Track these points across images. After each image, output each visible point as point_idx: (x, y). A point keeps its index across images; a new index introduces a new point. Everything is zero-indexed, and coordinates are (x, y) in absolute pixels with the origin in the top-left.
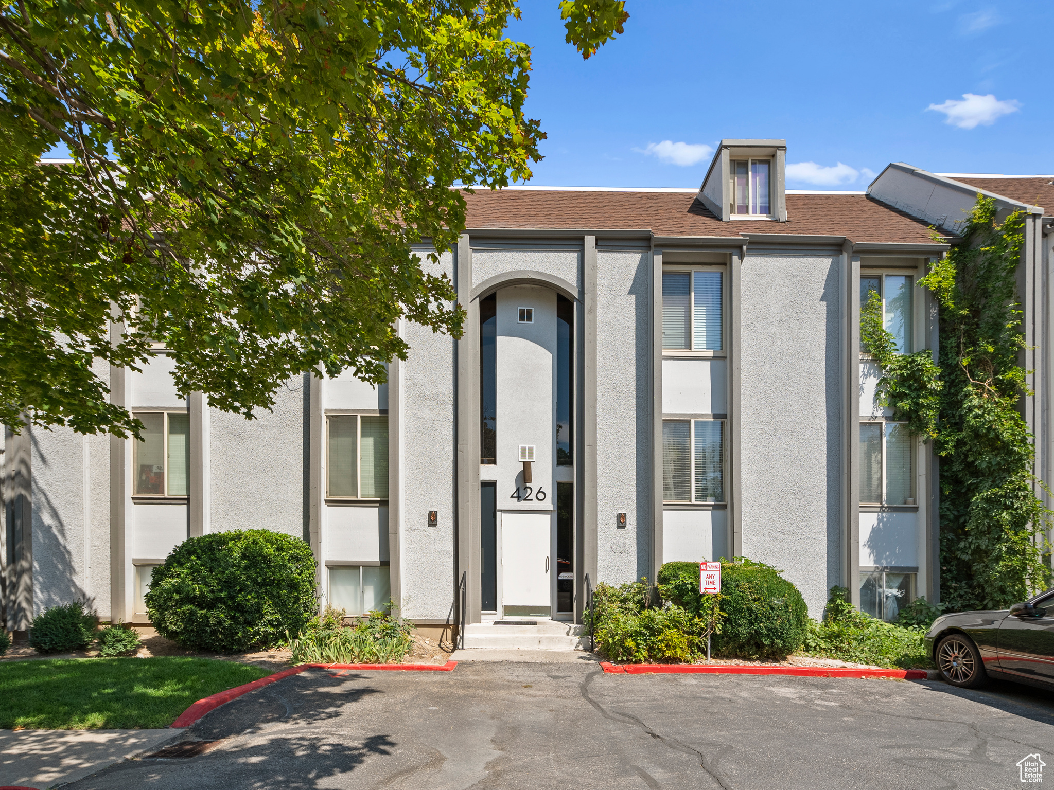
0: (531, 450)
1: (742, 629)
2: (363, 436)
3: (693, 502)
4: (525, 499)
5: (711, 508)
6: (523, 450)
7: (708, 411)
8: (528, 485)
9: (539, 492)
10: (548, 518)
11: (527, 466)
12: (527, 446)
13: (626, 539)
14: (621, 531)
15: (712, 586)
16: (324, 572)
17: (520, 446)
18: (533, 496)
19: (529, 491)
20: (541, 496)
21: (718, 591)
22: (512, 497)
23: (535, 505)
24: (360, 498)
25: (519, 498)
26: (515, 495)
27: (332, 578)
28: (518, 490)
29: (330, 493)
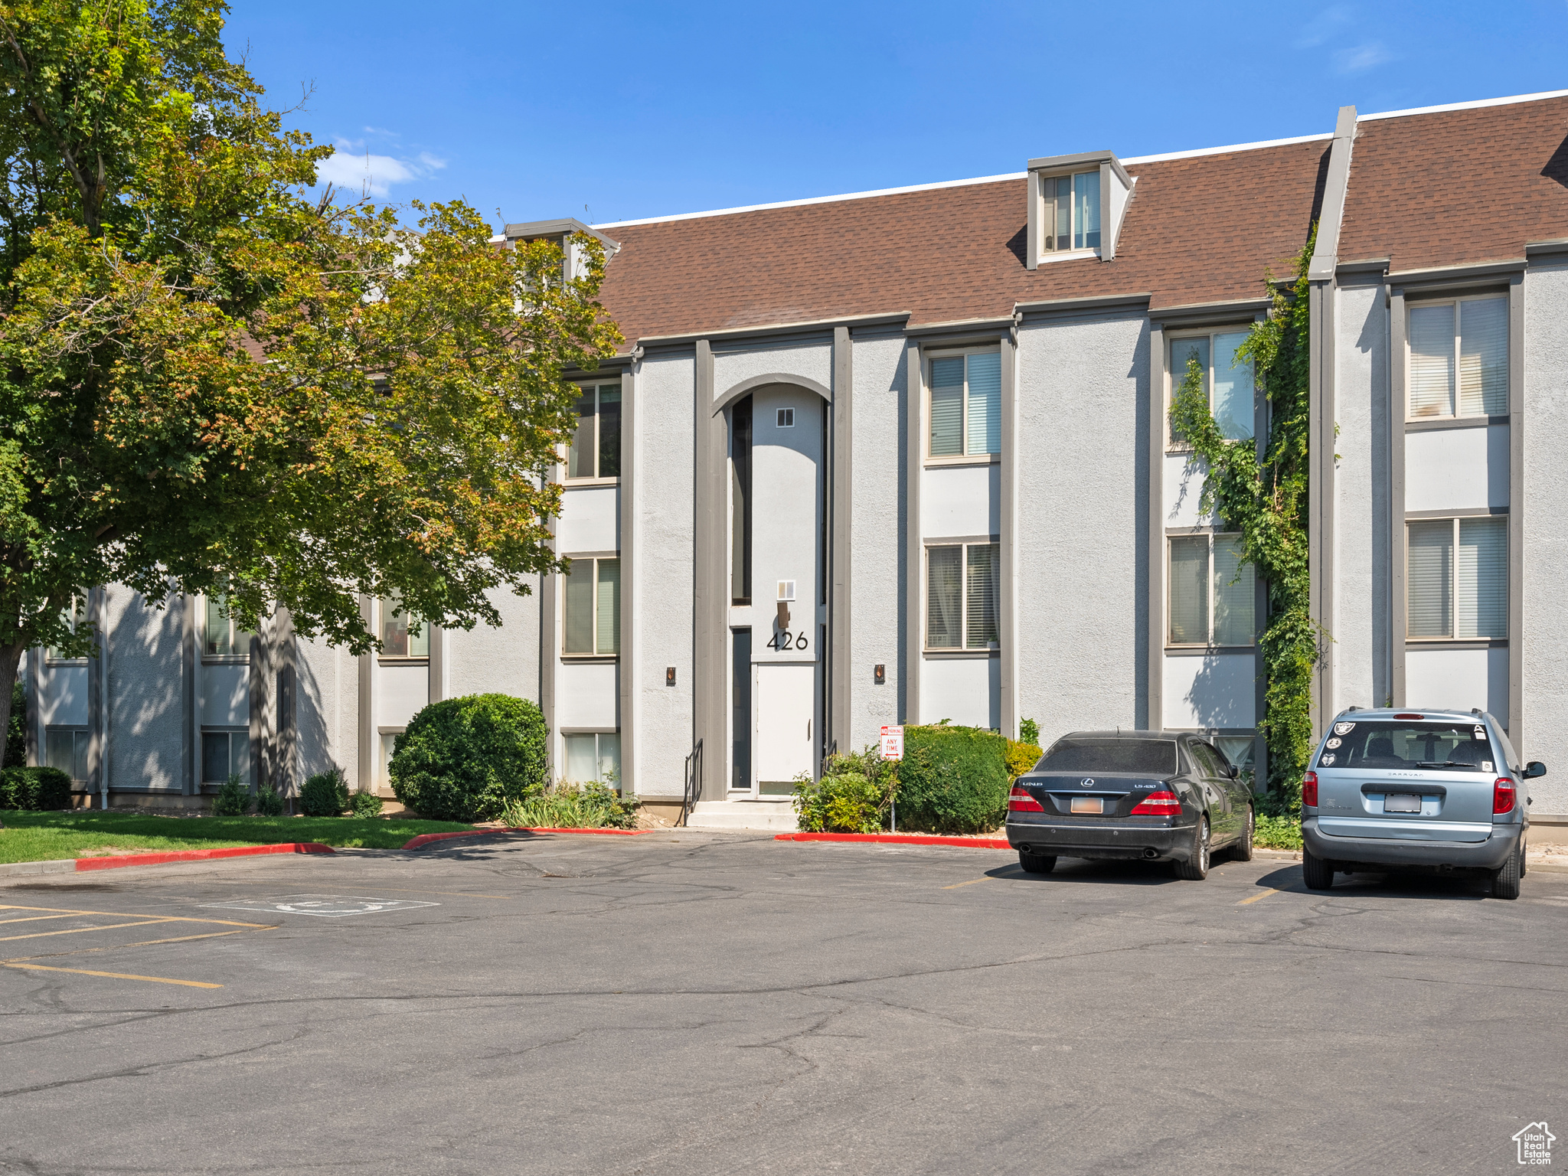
0: (790, 586)
1: (916, 798)
2: (600, 580)
3: (964, 648)
4: (784, 648)
5: (987, 656)
6: (782, 586)
7: (987, 533)
8: (787, 630)
9: (800, 638)
10: (812, 669)
11: (782, 607)
12: (786, 581)
13: (885, 697)
14: (879, 687)
15: (894, 752)
16: (558, 743)
17: (779, 581)
18: (792, 644)
19: (788, 637)
20: (802, 643)
21: (900, 757)
22: (769, 646)
23: (794, 655)
24: (596, 655)
25: (776, 646)
26: (773, 643)
27: (569, 746)
28: (776, 636)
29: (567, 649)
